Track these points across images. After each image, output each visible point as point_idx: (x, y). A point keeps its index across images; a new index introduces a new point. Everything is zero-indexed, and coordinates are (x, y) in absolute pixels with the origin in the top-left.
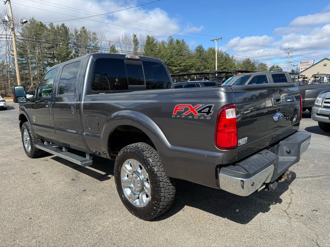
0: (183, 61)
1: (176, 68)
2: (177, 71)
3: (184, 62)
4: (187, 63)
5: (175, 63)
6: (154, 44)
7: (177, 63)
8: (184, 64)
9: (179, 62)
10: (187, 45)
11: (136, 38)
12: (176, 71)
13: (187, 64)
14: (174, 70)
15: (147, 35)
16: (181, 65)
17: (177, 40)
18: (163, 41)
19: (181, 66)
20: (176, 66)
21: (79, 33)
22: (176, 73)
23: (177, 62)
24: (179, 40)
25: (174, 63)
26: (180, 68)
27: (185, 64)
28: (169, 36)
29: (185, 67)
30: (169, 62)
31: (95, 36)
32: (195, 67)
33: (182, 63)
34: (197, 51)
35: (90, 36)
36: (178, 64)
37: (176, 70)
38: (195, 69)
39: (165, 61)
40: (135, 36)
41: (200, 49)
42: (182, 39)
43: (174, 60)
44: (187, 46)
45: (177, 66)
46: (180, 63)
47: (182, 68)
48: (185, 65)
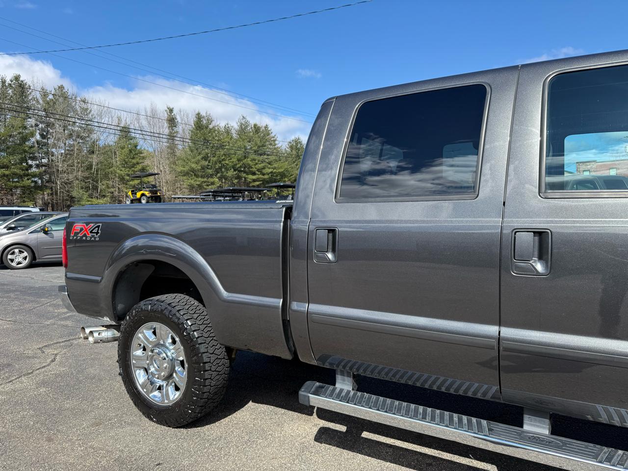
0: (267, 164)
1: (254, 177)
2: (257, 183)
3: (269, 166)
4: (275, 168)
5: (253, 166)
6: (211, 129)
7: (256, 168)
8: (270, 170)
9: (260, 165)
10: (275, 135)
11: (173, 114)
12: (255, 183)
13: (275, 170)
14: (250, 180)
15: (197, 112)
16: (264, 171)
17: (255, 125)
18: (227, 124)
19: (264, 174)
20: (254, 174)
21: (51, 97)
22: (254, 186)
23: (256, 166)
24: (259, 125)
25: (252, 168)
26: (263, 177)
27: (272, 170)
28: (242, 117)
29: (271, 175)
30: (241, 164)
31: (85, 106)
32: (290, 176)
33: (267, 169)
34: (291, 147)
35: (75, 105)
36: (258, 170)
37: (254, 181)
38: (289, 180)
39: (233, 162)
40: (172, 111)
41: (297, 144)
42: (264, 125)
43: (250, 163)
44: (274, 137)
45: (257, 172)
46: (262, 169)
47: (266, 177)
48: (272, 172)
